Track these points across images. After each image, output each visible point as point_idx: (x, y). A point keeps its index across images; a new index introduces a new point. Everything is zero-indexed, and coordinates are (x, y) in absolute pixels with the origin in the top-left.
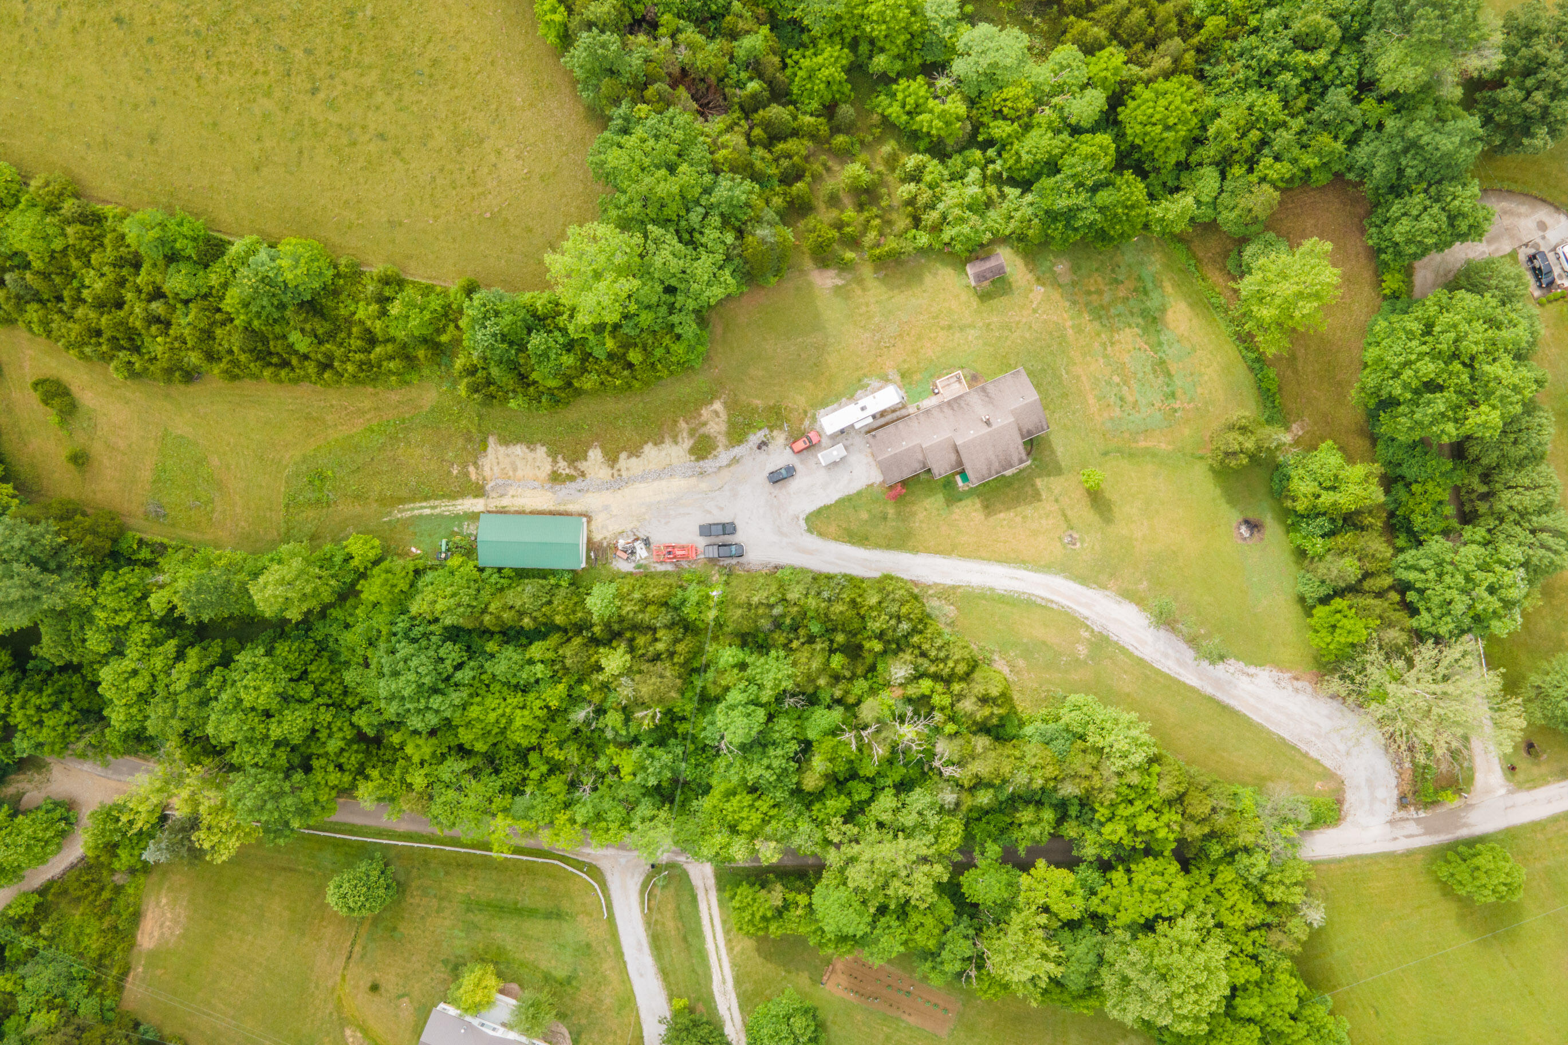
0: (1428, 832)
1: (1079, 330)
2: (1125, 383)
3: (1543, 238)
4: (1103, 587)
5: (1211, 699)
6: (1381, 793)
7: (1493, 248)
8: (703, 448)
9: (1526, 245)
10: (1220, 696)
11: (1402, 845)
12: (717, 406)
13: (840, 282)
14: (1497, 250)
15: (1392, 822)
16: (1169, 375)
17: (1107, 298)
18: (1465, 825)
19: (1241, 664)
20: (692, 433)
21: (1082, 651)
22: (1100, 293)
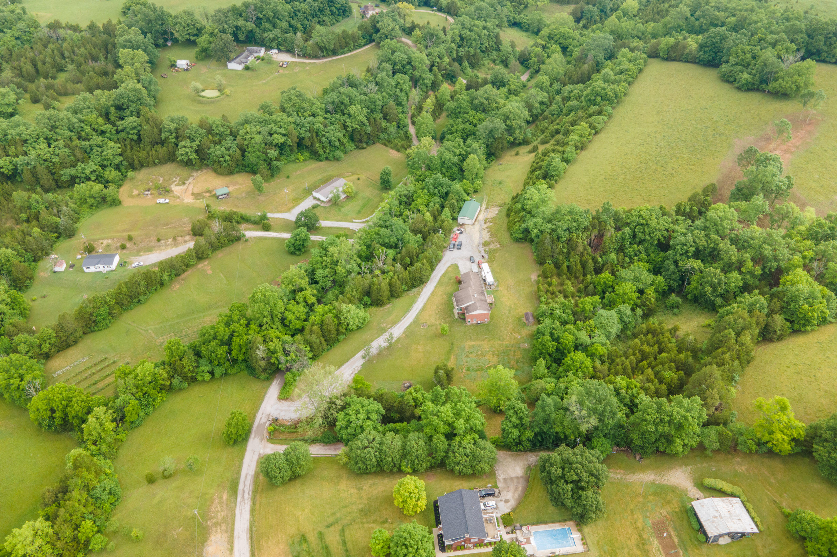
0: (259, 425)
1: (501, 345)
2: (477, 355)
3: (501, 500)
4: (404, 333)
5: (348, 360)
6: (283, 414)
7: (501, 480)
8: (485, 244)
9: (499, 493)
10: (348, 363)
11: (259, 415)
12: (498, 246)
13: (532, 280)
14: (500, 481)
15: (269, 415)
16: (476, 371)
17: (512, 357)
18: (255, 436)
19: (357, 372)
20: (492, 241)
21: (383, 325)
22: (514, 355)
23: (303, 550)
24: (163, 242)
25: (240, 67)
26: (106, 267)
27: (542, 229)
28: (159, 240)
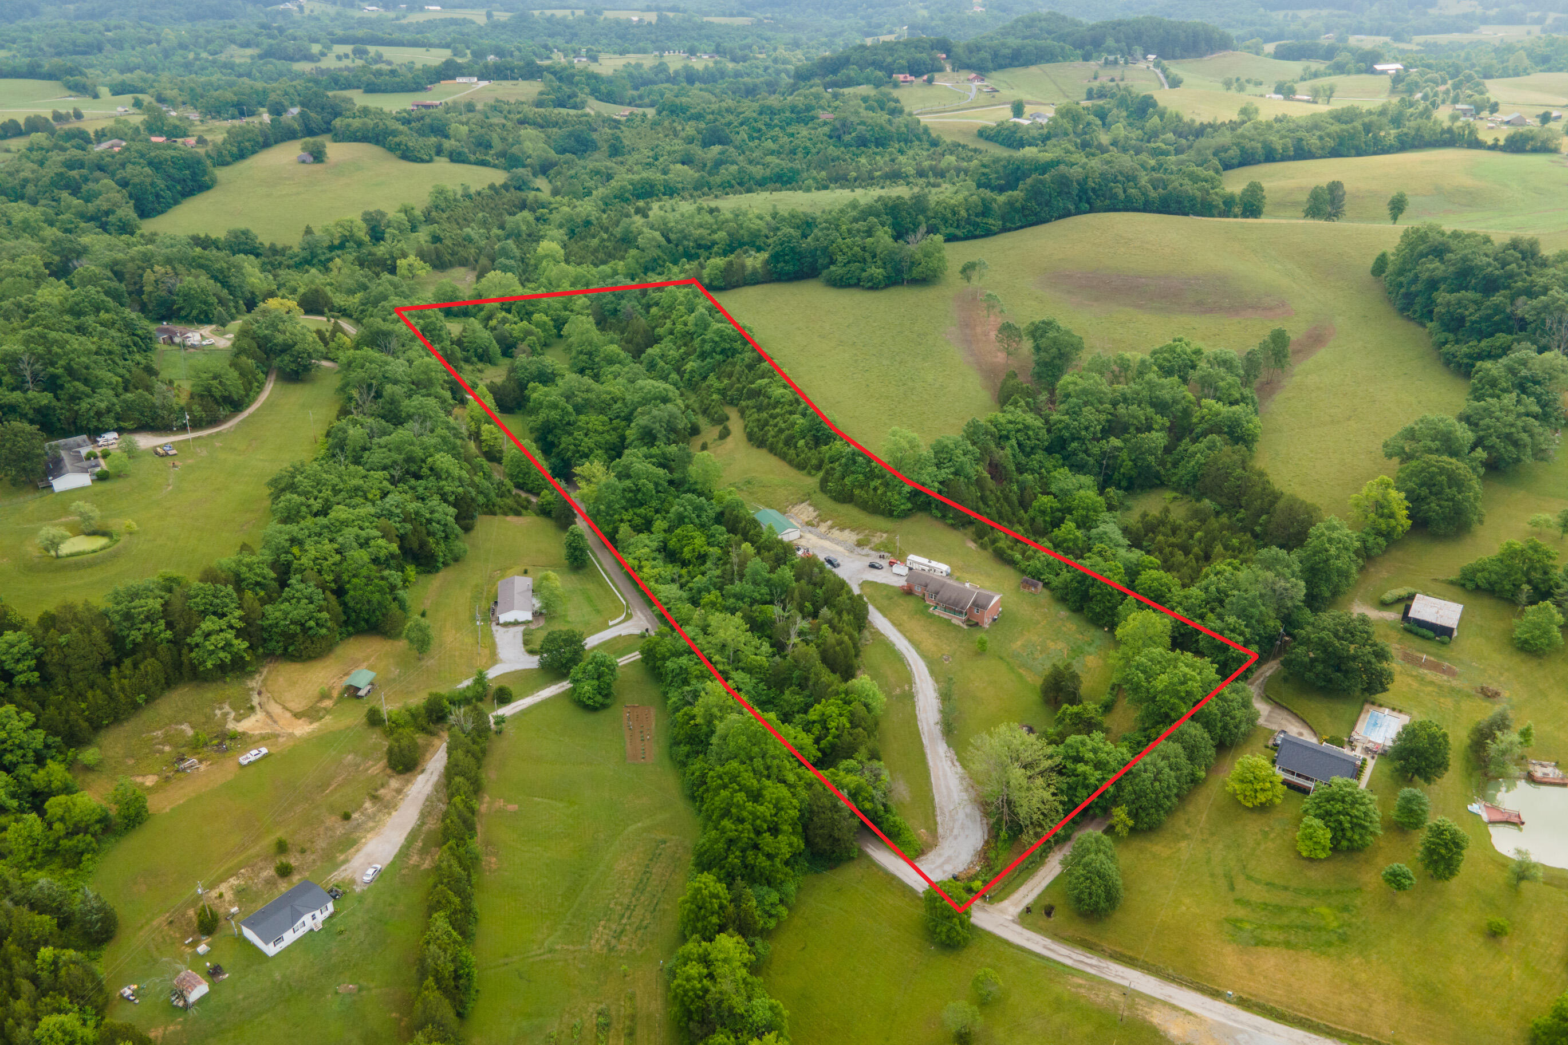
1: (1044, 628)
4: (936, 682)
8: (861, 544)
10: (929, 757)
13: (973, 548)
20: (867, 535)
21: (899, 692)
23: (1252, 932)
24: (355, 816)
25: (84, 480)
26: (317, 913)
27: (940, 479)
28: (347, 817)
